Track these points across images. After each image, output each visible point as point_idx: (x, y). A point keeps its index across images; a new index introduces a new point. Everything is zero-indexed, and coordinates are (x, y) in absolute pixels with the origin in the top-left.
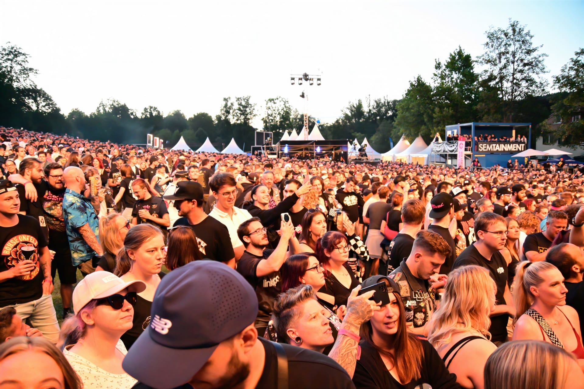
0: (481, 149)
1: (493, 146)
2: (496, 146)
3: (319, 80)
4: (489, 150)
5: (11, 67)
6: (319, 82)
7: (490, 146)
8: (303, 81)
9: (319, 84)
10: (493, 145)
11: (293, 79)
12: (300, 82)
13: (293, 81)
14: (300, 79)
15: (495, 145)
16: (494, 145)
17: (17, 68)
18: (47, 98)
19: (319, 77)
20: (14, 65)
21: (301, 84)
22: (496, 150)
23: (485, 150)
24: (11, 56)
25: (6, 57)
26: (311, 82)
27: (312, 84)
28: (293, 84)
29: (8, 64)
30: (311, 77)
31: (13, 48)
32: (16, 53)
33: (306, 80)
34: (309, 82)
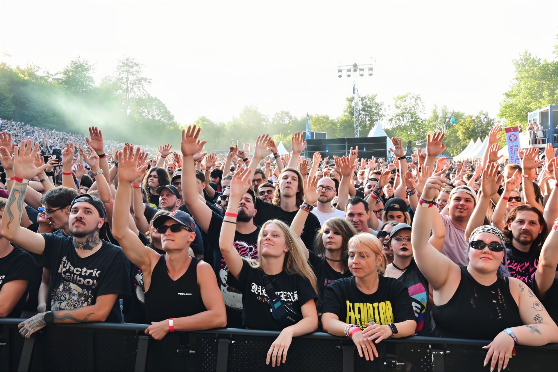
3: (371, 69)
5: (127, 78)
6: (371, 72)
8: (352, 73)
9: (371, 75)
11: (340, 71)
12: (349, 73)
13: (340, 74)
14: (349, 70)
17: (132, 79)
18: (161, 106)
19: (371, 66)
20: (130, 76)
21: (349, 76)
24: (126, 68)
25: (122, 69)
26: (362, 72)
27: (362, 75)
28: (340, 76)
29: (124, 75)
30: (361, 67)
31: (127, 60)
32: (131, 64)
33: (355, 71)
34: (358, 72)
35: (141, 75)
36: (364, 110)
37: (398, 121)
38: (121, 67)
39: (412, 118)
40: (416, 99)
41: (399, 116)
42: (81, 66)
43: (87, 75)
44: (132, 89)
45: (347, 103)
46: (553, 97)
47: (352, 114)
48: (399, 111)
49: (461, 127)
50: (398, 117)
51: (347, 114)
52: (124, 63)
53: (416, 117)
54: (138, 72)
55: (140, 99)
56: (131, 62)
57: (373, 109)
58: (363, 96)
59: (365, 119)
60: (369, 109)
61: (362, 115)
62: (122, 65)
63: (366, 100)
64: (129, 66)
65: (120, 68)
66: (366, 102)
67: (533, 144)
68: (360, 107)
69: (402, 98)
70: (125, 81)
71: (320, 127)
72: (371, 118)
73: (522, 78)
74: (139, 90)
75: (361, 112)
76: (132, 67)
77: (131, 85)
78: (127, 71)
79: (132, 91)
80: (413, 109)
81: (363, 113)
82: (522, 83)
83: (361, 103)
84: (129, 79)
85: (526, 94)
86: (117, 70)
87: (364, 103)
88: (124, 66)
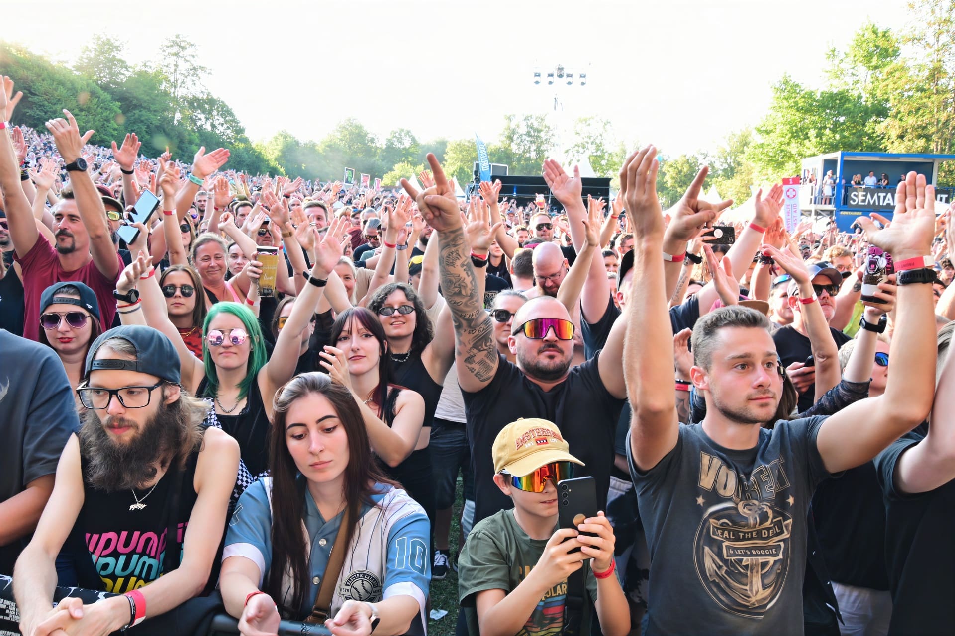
0: (854, 201)
1: (879, 197)
2: (885, 198)
3: (583, 76)
4: (872, 202)
5: (176, 65)
6: (583, 80)
7: (872, 197)
8: (555, 79)
9: (582, 84)
10: (880, 194)
11: (538, 75)
12: (550, 79)
13: (537, 79)
14: (551, 75)
15: (884, 194)
16: (882, 195)
17: (183, 66)
18: (226, 112)
19: (584, 71)
20: (180, 62)
21: (550, 83)
22: (885, 204)
23: (863, 204)
24: (175, 49)
25: (169, 50)
26: (569, 79)
27: (569, 83)
28: (537, 83)
29: (172, 60)
30: (570, 72)
31: (177, 37)
32: (183, 44)
33: (560, 76)
34: (565, 79)
35: (197, 63)
36: (528, 134)
37: (576, 154)
38: (168, 47)
39: (597, 150)
40: (605, 124)
41: (579, 146)
42: (108, 42)
43: (118, 57)
44: (183, 83)
45: (506, 123)
46: (821, 138)
47: (511, 138)
48: (579, 140)
49: (670, 170)
50: (577, 148)
51: (504, 138)
52: (173, 42)
53: (603, 150)
54: (193, 56)
55: (196, 99)
56: (184, 41)
57: (542, 134)
58: (529, 115)
59: (530, 147)
60: (536, 134)
61: (526, 142)
62: (169, 44)
63: (532, 121)
64: (180, 46)
65: (165, 48)
66: (532, 124)
67: (815, 203)
68: (523, 130)
69: (586, 121)
70: (172, 69)
71: (463, 155)
72: (538, 147)
73: (780, 108)
74: (195, 84)
75: (524, 137)
76: (183, 48)
77: (182, 77)
78: (176, 54)
79: (183, 85)
80: (600, 137)
81: (528, 139)
82: (780, 115)
83: (525, 123)
84: (180, 67)
85: (785, 131)
86: (161, 51)
87: (529, 124)
88: (172, 46)
